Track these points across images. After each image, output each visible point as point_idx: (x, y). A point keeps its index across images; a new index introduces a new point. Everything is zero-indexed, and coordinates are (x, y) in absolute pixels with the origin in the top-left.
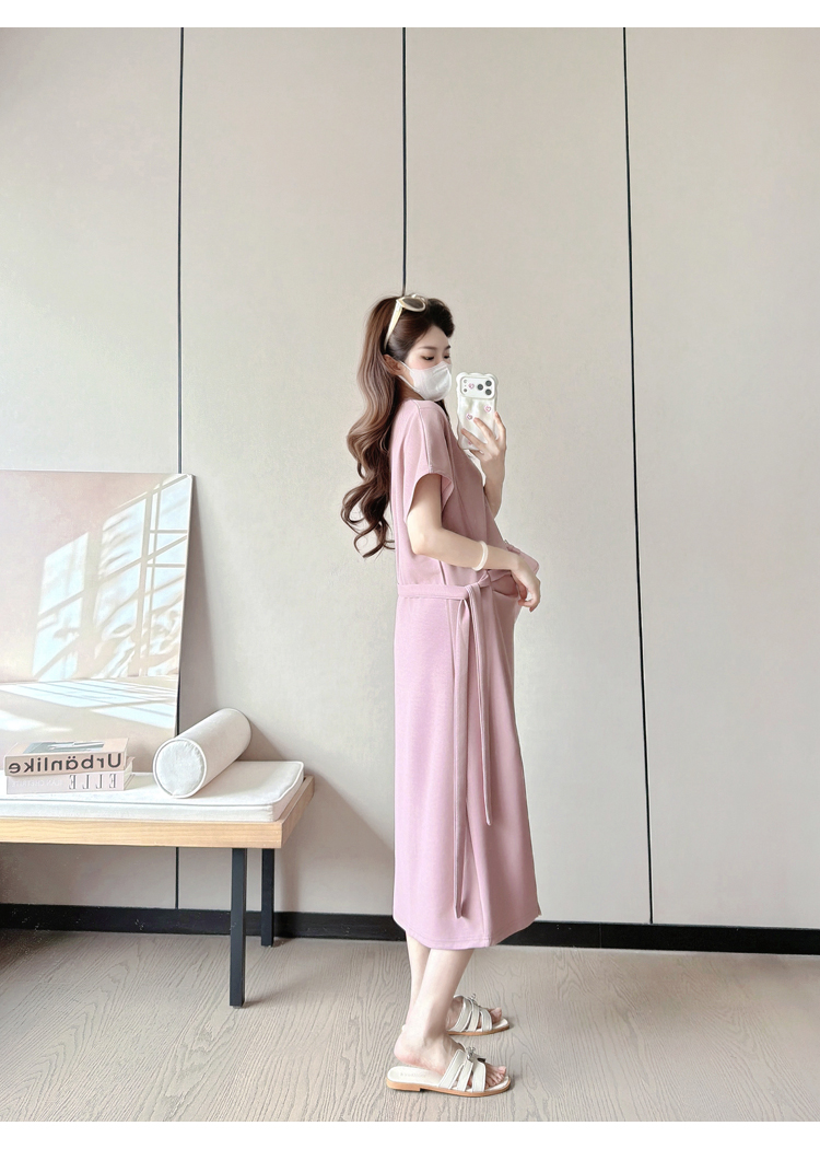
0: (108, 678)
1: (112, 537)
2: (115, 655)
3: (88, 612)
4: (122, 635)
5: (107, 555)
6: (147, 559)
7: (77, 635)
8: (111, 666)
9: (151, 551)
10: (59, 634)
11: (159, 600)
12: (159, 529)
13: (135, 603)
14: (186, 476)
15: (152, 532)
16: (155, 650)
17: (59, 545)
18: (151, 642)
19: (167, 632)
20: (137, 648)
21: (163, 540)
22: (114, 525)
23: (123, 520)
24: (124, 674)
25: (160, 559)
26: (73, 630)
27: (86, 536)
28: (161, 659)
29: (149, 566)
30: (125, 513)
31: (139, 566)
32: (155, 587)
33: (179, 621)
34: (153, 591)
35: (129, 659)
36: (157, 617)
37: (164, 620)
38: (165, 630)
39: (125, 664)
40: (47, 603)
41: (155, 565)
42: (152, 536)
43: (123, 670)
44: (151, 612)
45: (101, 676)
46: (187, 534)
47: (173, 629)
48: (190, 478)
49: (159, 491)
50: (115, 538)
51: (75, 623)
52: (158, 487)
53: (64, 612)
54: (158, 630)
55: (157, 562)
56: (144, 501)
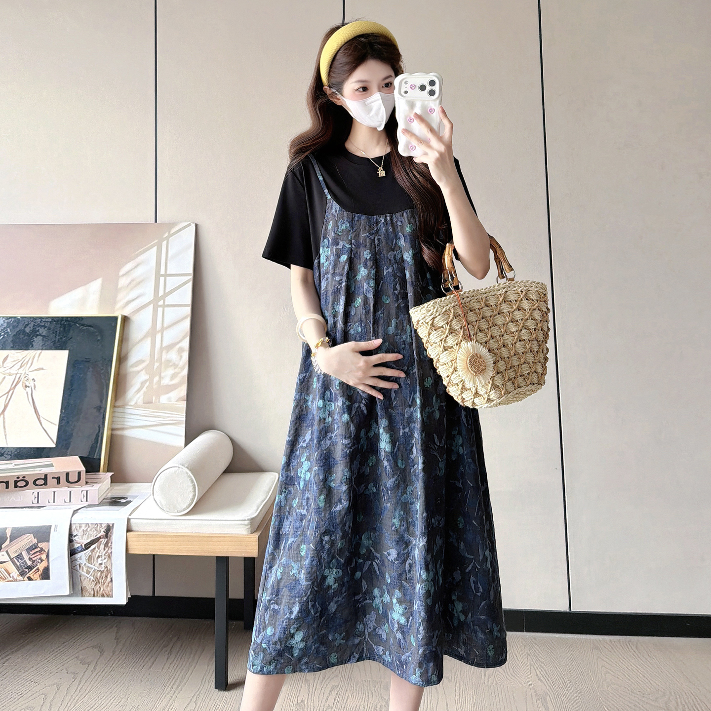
0: (127, 404)
1: (127, 282)
2: (132, 386)
4: (138, 369)
5: (123, 298)
6: (158, 300)
8: (130, 394)
9: (161, 293)
11: (170, 336)
12: (168, 273)
13: (149, 340)
14: (189, 225)
15: (162, 275)
16: (166, 381)
18: (164, 374)
19: (175, 366)
20: (151, 379)
21: (172, 283)
22: (129, 271)
23: (137, 266)
24: (140, 401)
25: (169, 300)
28: (170, 388)
29: (161, 306)
30: (138, 260)
31: (152, 305)
32: (166, 325)
33: (186, 356)
34: (163, 329)
35: (144, 389)
36: (167, 353)
37: (172, 355)
38: (174, 364)
39: (141, 392)
41: (164, 306)
42: (162, 279)
44: (162, 349)
46: (191, 277)
48: (193, 226)
49: (167, 239)
50: (129, 285)
52: (166, 235)
54: (169, 363)
55: (166, 303)
56: (155, 248)
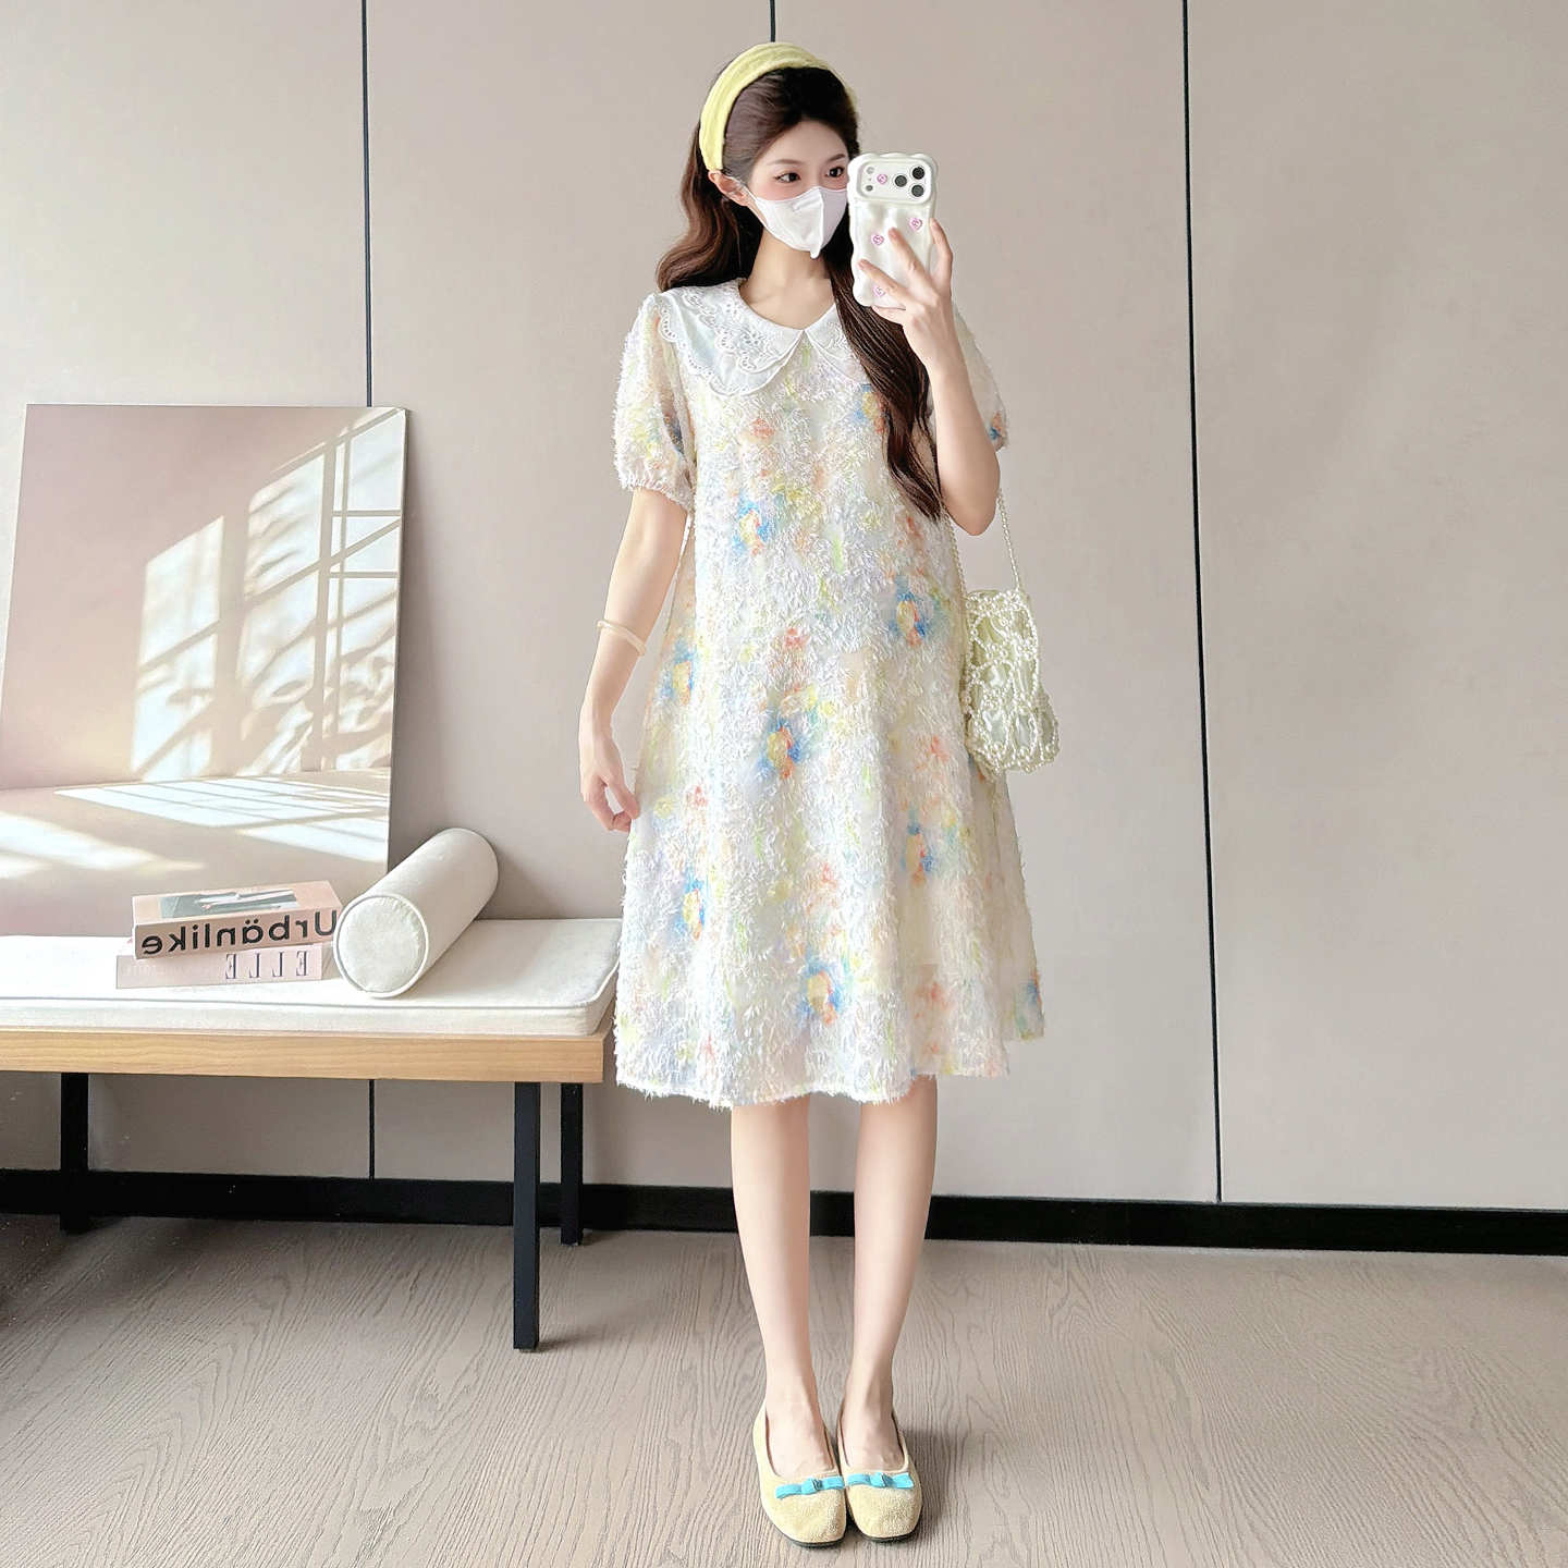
0: (266, 773)
1: (266, 523)
2: (275, 735)
3: (228, 660)
4: (288, 698)
5: (258, 556)
6: (328, 565)
7: (208, 699)
8: (273, 751)
9: (335, 548)
10: (180, 698)
11: (354, 636)
12: (350, 508)
13: (309, 647)
14: (393, 413)
15: (338, 514)
16: (349, 725)
17: (174, 538)
18: (341, 711)
19: (368, 694)
20: (316, 721)
21: (358, 528)
22: (269, 503)
23: (282, 494)
24: (295, 766)
25: (352, 564)
26: (202, 692)
27: (220, 521)
28: (358, 740)
29: (335, 575)
30: (286, 481)
31: (315, 576)
32: (346, 612)
33: (389, 674)
34: (341, 621)
35: (303, 741)
36: (350, 667)
37: (362, 673)
38: (366, 690)
39: (297, 748)
40: (153, 645)
41: (343, 575)
42: (337, 521)
43: (293, 761)
44: (339, 659)
45: (254, 770)
46: (400, 518)
47: (381, 685)
48: (402, 417)
49: (347, 440)
50: (271, 526)
51: (206, 680)
52: (345, 432)
53: (185, 661)
54: (353, 689)
55: (347, 570)
56: (321, 460)
